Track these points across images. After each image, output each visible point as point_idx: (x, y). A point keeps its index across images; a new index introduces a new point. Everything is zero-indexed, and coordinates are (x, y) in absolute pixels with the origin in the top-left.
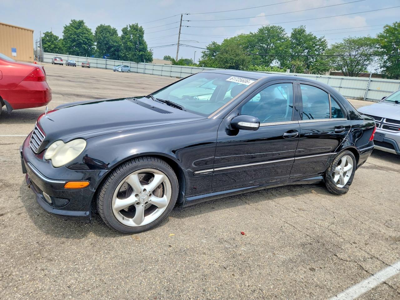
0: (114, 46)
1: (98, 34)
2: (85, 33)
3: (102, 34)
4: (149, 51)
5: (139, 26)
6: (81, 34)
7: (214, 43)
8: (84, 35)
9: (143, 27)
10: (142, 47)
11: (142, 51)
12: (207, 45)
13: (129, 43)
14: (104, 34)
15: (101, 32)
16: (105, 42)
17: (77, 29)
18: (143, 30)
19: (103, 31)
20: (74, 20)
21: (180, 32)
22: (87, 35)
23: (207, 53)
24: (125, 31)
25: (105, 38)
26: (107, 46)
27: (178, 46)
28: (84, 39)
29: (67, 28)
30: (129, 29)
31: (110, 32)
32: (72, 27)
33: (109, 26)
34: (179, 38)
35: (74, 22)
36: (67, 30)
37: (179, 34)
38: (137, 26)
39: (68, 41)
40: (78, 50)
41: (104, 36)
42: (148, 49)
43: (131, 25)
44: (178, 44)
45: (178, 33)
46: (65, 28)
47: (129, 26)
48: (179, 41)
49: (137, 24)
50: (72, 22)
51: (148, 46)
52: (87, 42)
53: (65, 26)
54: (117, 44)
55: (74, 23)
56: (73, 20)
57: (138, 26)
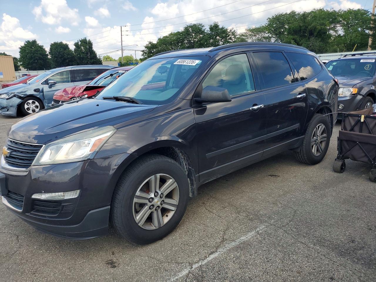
0: (68, 58)
1: (53, 51)
2: (39, 51)
3: (57, 50)
4: (98, 58)
5: (88, 39)
6: (36, 52)
7: (150, 43)
8: (39, 52)
9: (91, 40)
10: (93, 56)
11: (94, 59)
12: (145, 45)
14: (59, 50)
15: (56, 49)
16: (60, 56)
18: (92, 42)
19: (57, 48)
22: (41, 52)
23: (146, 51)
24: (76, 45)
26: (62, 59)
27: (122, 51)
28: (39, 56)
29: (23, 48)
30: (80, 43)
31: (63, 48)
32: (27, 47)
33: (61, 43)
34: (122, 45)
35: (28, 42)
36: (23, 50)
39: (26, 59)
40: (36, 65)
41: (58, 51)
42: (98, 56)
43: (80, 39)
44: (122, 49)
45: (121, 41)
46: (21, 48)
47: (79, 41)
48: (122, 47)
49: (86, 38)
50: (26, 43)
51: (97, 54)
52: (43, 58)
53: (21, 47)
54: (71, 56)
56: (27, 41)
57: (86, 40)
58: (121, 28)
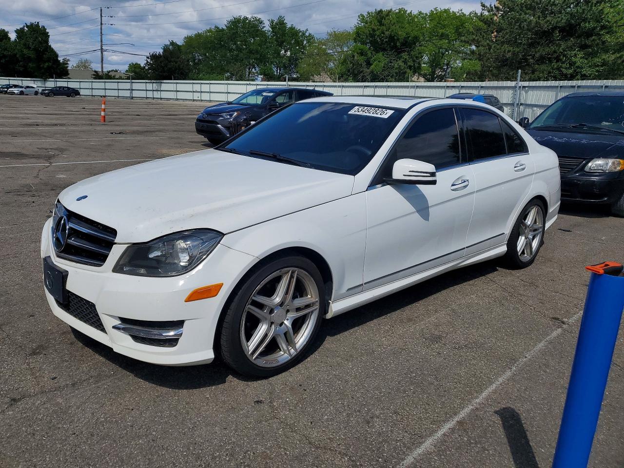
0: (5, 56)
4: (61, 61)
9: (46, 27)
10: (48, 55)
11: (50, 62)
13: (25, 51)
18: (47, 31)
21: (101, 33)
24: (19, 32)
27: (102, 53)
30: (26, 30)
34: (102, 41)
37: (101, 36)
42: (60, 58)
43: (28, 24)
44: (102, 49)
47: (25, 26)
48: (102, 46)
49: (38, 23)
51: (59, 54)
54: (10, 53)
57: (39, 26)
58: (101, 10)
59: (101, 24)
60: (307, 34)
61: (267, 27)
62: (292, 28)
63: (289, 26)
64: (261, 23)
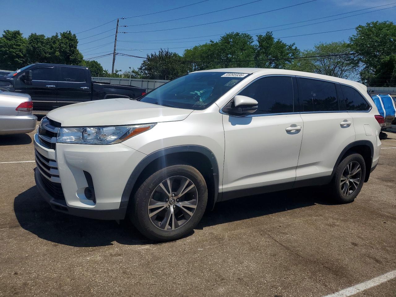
3: (32, 44)
5: (72, 34)
6: (14, 46)
9: (76, 35)
13: (56, 54)
17: (10, 40)
18: (77, 38)
19: (33, 41)
20: (8, 31)
21: (116, 39)
24: (54, 39)
25: (34, 48)
27: (114, 56)
28: (17, 52)
30: (60, 37)
31: (42, 43)
32: (4, 39)
33: (43, 36)
34: (115, 46)
38: (70, 33)
44: (114, 52)
47: (59, 34)
48: (115, 50)
50: (5, 33)
55: (8, 33)
56: (6, 30)
58: (118, 21)
59: (117, 32)
60: (294, 48)
61: (256, 43)
62: (279, 42)
63: (276, 40)
64: (250, 39)
